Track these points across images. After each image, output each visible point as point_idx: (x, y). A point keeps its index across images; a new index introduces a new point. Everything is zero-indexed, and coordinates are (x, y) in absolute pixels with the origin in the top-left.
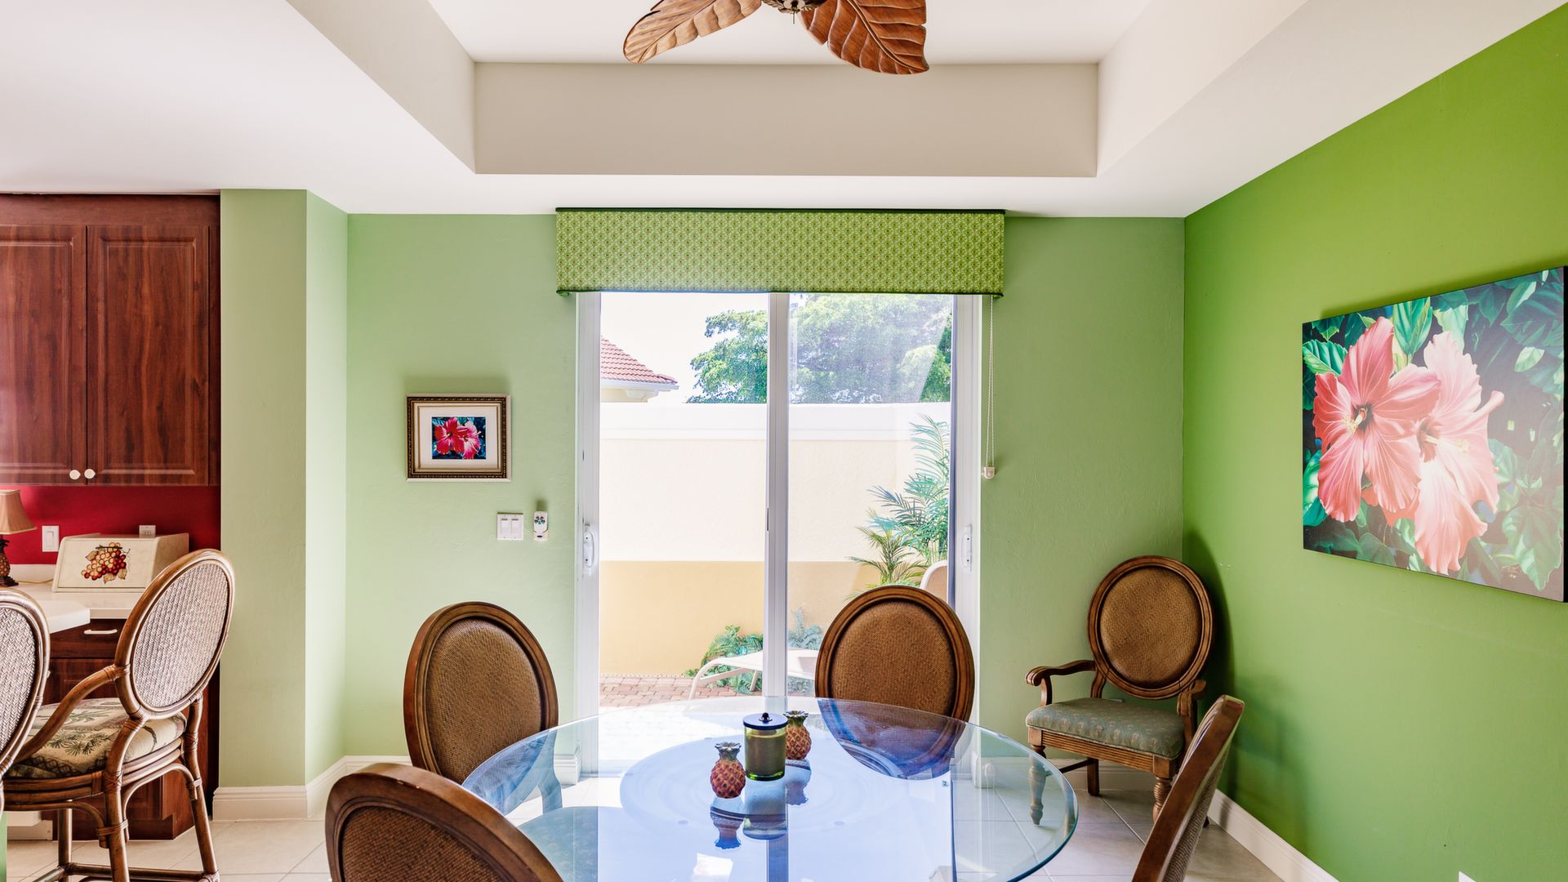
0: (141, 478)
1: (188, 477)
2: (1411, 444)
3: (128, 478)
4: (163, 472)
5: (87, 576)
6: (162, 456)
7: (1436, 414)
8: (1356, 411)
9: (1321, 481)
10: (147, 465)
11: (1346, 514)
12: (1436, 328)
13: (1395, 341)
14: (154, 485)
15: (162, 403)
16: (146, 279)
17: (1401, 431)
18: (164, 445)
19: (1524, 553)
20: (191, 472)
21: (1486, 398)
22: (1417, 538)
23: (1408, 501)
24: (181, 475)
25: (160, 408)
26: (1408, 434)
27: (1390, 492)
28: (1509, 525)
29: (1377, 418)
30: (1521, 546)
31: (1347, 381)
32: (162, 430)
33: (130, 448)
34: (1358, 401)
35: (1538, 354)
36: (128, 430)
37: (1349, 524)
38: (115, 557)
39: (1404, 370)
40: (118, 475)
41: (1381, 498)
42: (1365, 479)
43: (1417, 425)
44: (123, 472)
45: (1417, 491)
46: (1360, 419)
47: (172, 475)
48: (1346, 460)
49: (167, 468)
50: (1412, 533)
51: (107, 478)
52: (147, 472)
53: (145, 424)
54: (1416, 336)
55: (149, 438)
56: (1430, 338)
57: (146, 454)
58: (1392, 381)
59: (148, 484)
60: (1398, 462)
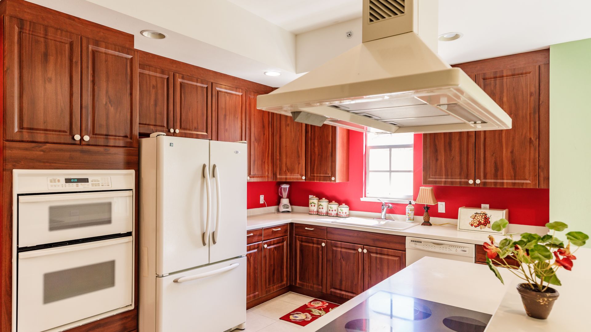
0: (503, 183)
1: (527, 184)
3: (495, 183)
4: (513, 181)
5: (472, 225)
6: (513, 175)
10: (505, 177)
14: (509, 187)
15: (513, 150)
16: (505, 94)
18: (514, 169)
20: (528, 182)
24: (523, 183)
25: (512, 152)
32: (513, 163)
33: (496, 170)
36: (496, 163)
38: (484, 218)
40: (491, 182)
44: (493, 181)
47: (518, 183)
49: (515, 179)
51: (485, 183)
52: (505, 181)
53: (504, 159)
55: (506, 165)
57: (505, 173)
59: (505, 187)
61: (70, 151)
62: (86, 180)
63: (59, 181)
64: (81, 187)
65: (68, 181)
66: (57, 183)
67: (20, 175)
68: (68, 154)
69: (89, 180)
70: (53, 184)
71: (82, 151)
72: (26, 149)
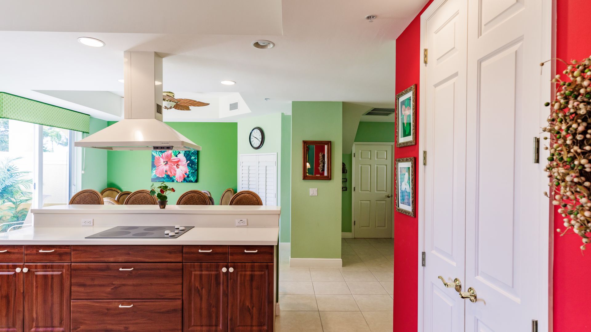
2: (175, 166)
7: (179, 163)
8: (164, 162)
9: (156, 172)
11: (162, 176)
12: (179, 153)
13: (172, 154)
17: (173, 165)
19: (192, 178)
21: (187, 162)
22: (176, 178)
23: (174, 174)
26: (174, 165)
27: (171, 173)
28: (190, 176)
29: (168, 163)
30: (191, 178)
31: (162, 157)
34: (165, 161)
35: (194, 158)
37: (162, 177)
39: (174, 157)
41: (169, 173)
42: (166, 171)
43: (176, 164)
45: (176, 172)
46: (165, 163)
48: (162, 168)
50: (175, 178)
54: (176, 154)
56: (178, 154)
58: (171, 158)
60: (172, 169)
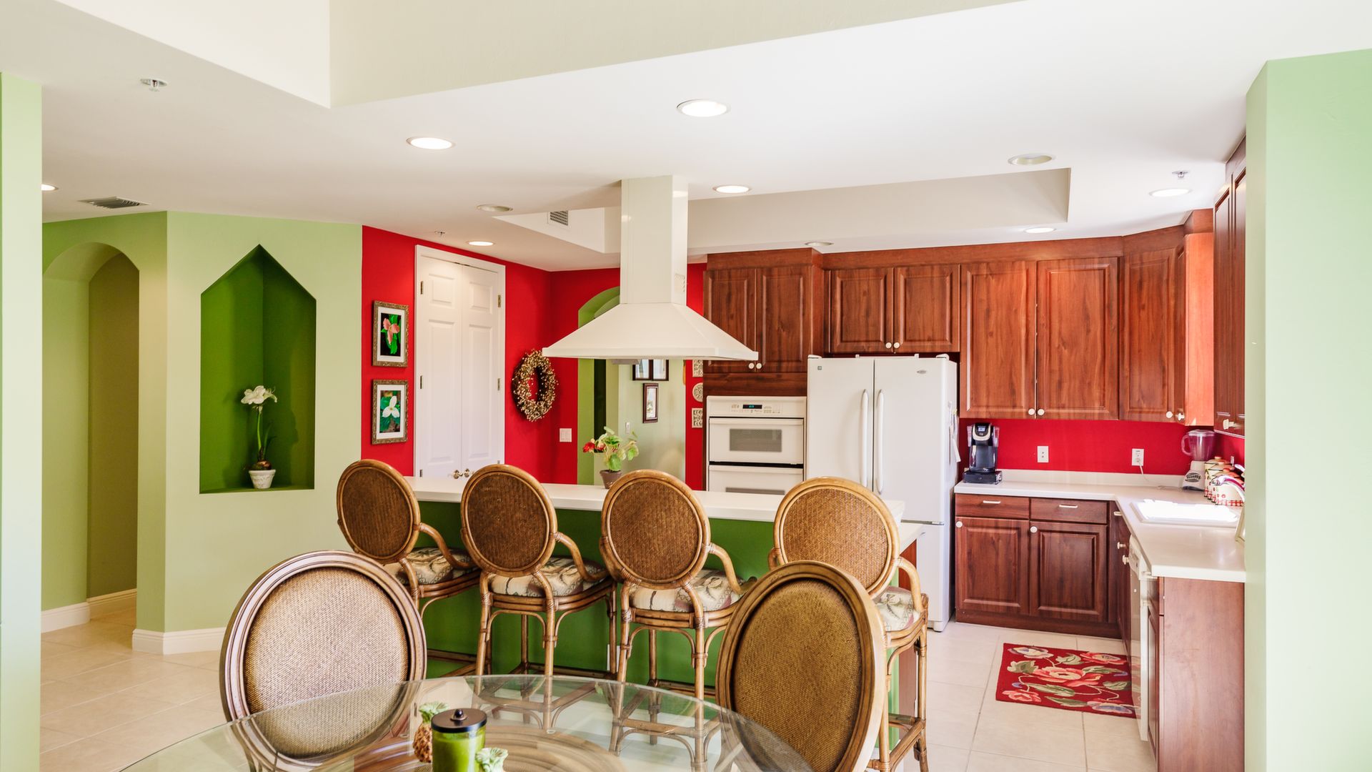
61: (747, 378)
62: (760, 407)
63: (738, 407)
64: (755, 412)
65: (746, 407)
66: (737, 409)
67: (712, 401)
68: (745, 382)
69: (763, 407)
70: (734, 409)
71: (758, 379)
72: (715, 379)
